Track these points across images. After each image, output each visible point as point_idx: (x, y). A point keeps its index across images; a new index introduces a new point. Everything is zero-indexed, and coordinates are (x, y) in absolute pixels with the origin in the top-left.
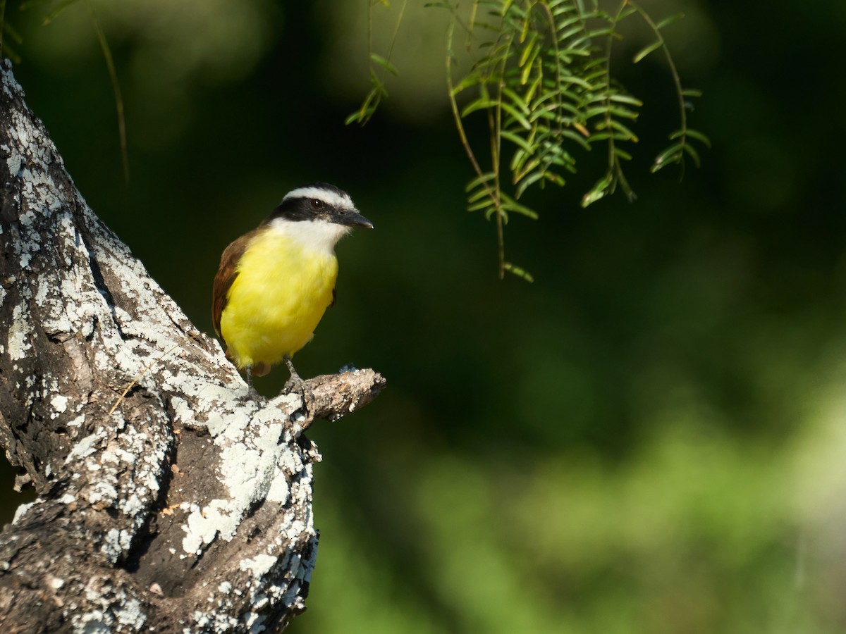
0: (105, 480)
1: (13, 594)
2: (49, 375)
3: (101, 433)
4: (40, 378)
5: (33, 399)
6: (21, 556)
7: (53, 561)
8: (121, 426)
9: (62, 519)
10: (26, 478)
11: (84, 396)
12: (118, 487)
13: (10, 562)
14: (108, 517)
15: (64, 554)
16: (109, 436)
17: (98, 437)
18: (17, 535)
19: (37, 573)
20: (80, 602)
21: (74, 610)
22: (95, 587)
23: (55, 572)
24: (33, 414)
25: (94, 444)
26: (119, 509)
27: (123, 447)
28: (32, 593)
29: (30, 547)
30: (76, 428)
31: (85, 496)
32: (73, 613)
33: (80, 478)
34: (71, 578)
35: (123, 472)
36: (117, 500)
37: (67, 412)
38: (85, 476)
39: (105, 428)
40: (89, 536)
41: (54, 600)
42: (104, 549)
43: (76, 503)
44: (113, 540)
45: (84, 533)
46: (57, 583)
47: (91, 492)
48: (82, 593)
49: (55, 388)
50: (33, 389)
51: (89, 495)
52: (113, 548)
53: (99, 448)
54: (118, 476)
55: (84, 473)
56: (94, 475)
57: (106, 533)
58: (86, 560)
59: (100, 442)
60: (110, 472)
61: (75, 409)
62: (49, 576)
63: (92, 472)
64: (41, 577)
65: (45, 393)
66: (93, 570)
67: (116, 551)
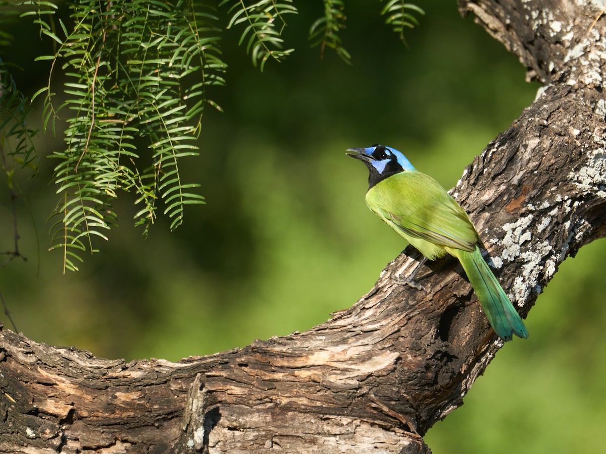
0: (594, 70)
1: (551, 139)
2: (547, 10)
3: (585, 42)
4: (541, 12)
5: (538, 25)
6: (552, 117)
7: (572, 119)
8: (598, 38)
9: (571, 94)
10: (533, 73)
11: (571, 21)
12: (601, 74)
13: (547, 120)
14: (597, 93)
15: (578, 114)
16: (591, 44)
17: (585, 45)
18: (546, 104)
19: (563, 126)
20: (590, 143)
21: (587, 148)
22: (598, 134)
23: (574, 125)
24: (538, 34)
25: (582, 49)
26: (603, 87)
27: (601, 50)
28: (562, 138)
29: (557, 111)
30: (568, 41)
31: (583, 80)
32: (587, 149)
33: (577, 70)
34: (584, 128)
35: (603, 65)
36: (602, 82)
37: (561, 32)
38: (580, 69)
39: (588, 40)
40: (588, 103)
41: (575, 142)
42: (597, 111)
43: (577, 85)
44: (602, 106)
45: (585, 102)
46: (576, 132)
47: (586, 78)
48: (591, 137)
49: (551, 17)
50: (537, 19)
51: (585, 80)
52: (602, 111)
53: (586, 53)
54: (600, 67)
55: (579, 67)
56: (586, 67)
57: (597, 102)
58: (591, 117)
59: (586, 48)
60: (595, 66)
61: (566, 29)
62: (571, 128)
63: (584, 66)
64: (566, 129)
65: (545, 21)
66: (596, 123)
67: (604, 113)
